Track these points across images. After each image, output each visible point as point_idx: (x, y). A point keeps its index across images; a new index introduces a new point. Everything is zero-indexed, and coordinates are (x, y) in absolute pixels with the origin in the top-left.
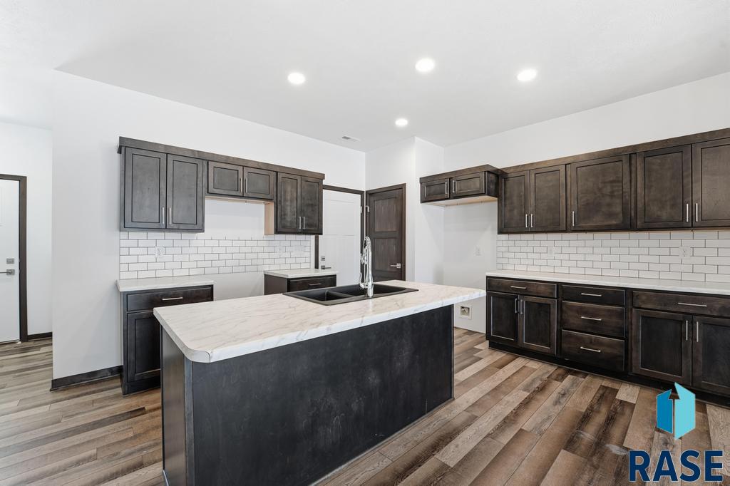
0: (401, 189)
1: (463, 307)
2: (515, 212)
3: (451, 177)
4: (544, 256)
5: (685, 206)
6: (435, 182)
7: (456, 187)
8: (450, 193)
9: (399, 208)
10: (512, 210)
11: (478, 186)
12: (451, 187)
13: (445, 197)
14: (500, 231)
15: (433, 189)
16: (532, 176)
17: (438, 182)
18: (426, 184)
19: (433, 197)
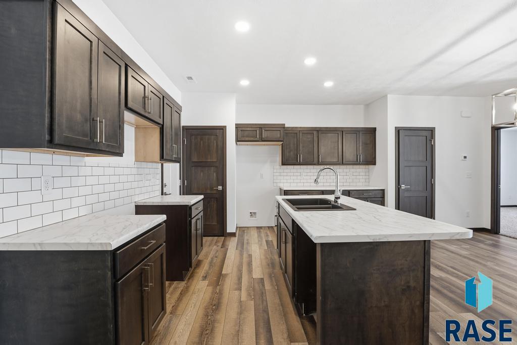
0: (223, 129)
1: (251, 213)
2: (292, 153)
3: (261, 127)
4: (299, 177)
5: (357, 156)
6: (248, 129)
7: (265, 135)
8: (259, 137)
9: (220, 144)
10: (290, 152)
11: (279, 136)
12: (261, 134)
13: (256, 139)
14: (283, 164)
15: (246, 133)
16: (301, 135)
17: (250, 129)
18: (241, 129)
19: (247, 139)
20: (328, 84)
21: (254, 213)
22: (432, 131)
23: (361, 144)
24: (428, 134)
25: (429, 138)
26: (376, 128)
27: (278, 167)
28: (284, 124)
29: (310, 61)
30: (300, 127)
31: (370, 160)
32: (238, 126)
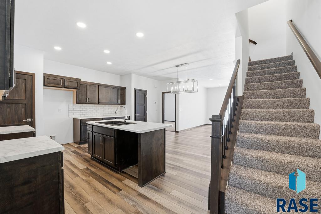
0: (32, 75)
1: (50, 137)
3: (64, 79)
5: (118, 100)
6: (54, 78)
7: (66, 84)
8: (63, 85)
9: (29, 86)
10: (82, 96)
11: (77, 85)
12: (64, 83)
13: (61, 86)
14: (77, 103)
15: (52, 81)
16: (89, 86)
17: (56, 79)
18: (48, 77)
19: (53, 85)
20: (109, 63)
21: (53, 136)
22: (146, 92)
23: (119, 94)
24: (145, 93)
25: (145, 94)
26: (125, 88)
27: (72, 105)
28: (80, 79)
29: (107, 52)
30: (89, 82)
31: (123, 102)
32: (45, 76)
